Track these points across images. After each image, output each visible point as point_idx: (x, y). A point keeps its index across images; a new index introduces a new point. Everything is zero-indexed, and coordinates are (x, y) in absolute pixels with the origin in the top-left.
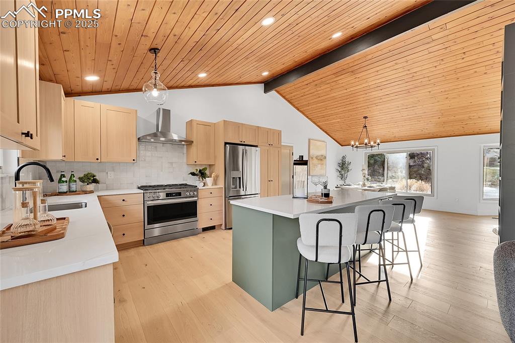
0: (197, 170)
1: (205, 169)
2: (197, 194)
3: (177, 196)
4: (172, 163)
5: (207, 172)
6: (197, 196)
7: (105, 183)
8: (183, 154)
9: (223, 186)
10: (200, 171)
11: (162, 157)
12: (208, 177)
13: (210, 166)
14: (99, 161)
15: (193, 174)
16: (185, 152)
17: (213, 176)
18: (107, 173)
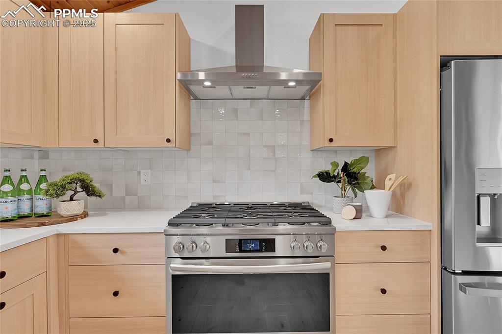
0: (335, 165)
1: (364, 160)
2: (332, 246)
3: (260, 251)
4: (273, 148)
5: (370, 171)
6: (330, 256)
7: (137, 195)
8: (302, 122)
9: (433, 224)
10: (346, 167)
11: (249, 134)
12: (373, 188)
13: (379, 151)
14: (101, 144)
15: (325, 177)
16: (306, 116)
17: (388, 184)
18: (139, 173)
